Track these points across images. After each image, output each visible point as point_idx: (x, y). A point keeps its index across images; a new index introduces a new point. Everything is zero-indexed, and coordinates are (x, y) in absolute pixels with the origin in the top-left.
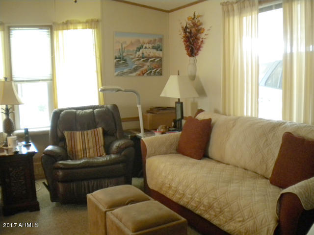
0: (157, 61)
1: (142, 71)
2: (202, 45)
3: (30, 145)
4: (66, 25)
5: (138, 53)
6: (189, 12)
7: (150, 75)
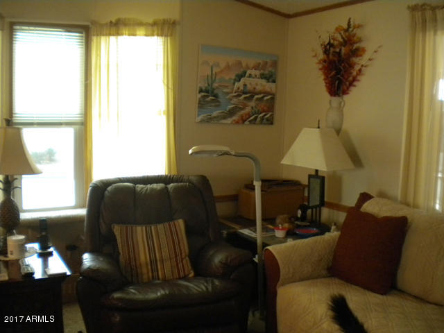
0: (268, 100)
1: (242, 117)
2: (359, 78)
3: (51, 254)
4: (116, 27)
5: (237, 84)
6: (340, 18)
7: (255, 123)
